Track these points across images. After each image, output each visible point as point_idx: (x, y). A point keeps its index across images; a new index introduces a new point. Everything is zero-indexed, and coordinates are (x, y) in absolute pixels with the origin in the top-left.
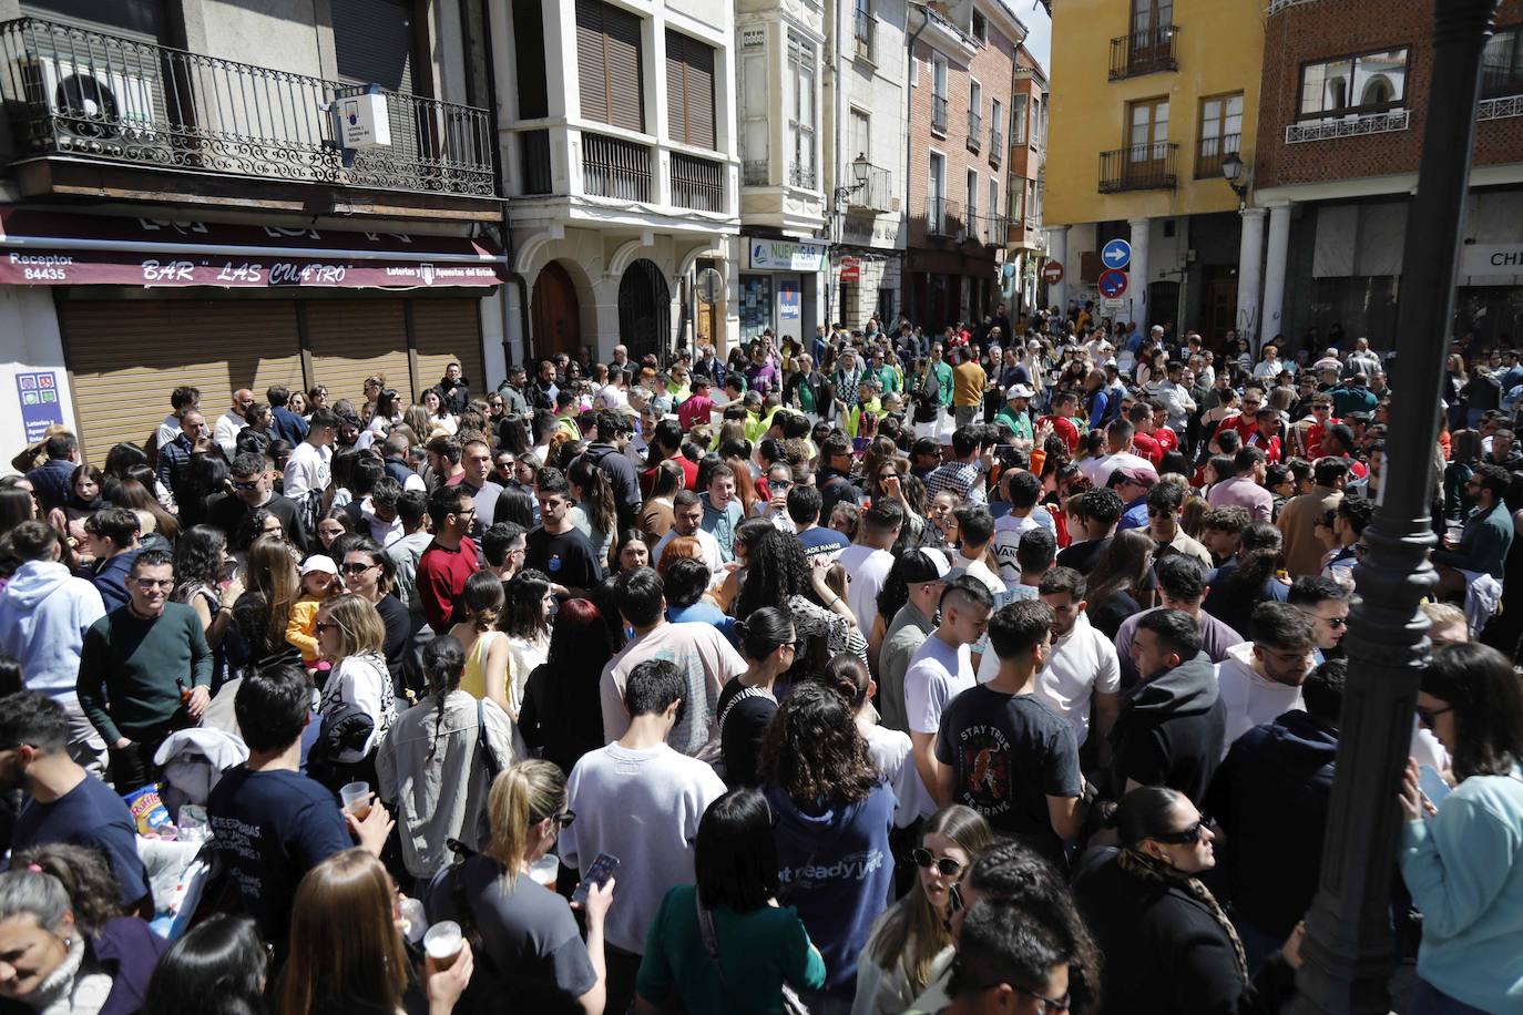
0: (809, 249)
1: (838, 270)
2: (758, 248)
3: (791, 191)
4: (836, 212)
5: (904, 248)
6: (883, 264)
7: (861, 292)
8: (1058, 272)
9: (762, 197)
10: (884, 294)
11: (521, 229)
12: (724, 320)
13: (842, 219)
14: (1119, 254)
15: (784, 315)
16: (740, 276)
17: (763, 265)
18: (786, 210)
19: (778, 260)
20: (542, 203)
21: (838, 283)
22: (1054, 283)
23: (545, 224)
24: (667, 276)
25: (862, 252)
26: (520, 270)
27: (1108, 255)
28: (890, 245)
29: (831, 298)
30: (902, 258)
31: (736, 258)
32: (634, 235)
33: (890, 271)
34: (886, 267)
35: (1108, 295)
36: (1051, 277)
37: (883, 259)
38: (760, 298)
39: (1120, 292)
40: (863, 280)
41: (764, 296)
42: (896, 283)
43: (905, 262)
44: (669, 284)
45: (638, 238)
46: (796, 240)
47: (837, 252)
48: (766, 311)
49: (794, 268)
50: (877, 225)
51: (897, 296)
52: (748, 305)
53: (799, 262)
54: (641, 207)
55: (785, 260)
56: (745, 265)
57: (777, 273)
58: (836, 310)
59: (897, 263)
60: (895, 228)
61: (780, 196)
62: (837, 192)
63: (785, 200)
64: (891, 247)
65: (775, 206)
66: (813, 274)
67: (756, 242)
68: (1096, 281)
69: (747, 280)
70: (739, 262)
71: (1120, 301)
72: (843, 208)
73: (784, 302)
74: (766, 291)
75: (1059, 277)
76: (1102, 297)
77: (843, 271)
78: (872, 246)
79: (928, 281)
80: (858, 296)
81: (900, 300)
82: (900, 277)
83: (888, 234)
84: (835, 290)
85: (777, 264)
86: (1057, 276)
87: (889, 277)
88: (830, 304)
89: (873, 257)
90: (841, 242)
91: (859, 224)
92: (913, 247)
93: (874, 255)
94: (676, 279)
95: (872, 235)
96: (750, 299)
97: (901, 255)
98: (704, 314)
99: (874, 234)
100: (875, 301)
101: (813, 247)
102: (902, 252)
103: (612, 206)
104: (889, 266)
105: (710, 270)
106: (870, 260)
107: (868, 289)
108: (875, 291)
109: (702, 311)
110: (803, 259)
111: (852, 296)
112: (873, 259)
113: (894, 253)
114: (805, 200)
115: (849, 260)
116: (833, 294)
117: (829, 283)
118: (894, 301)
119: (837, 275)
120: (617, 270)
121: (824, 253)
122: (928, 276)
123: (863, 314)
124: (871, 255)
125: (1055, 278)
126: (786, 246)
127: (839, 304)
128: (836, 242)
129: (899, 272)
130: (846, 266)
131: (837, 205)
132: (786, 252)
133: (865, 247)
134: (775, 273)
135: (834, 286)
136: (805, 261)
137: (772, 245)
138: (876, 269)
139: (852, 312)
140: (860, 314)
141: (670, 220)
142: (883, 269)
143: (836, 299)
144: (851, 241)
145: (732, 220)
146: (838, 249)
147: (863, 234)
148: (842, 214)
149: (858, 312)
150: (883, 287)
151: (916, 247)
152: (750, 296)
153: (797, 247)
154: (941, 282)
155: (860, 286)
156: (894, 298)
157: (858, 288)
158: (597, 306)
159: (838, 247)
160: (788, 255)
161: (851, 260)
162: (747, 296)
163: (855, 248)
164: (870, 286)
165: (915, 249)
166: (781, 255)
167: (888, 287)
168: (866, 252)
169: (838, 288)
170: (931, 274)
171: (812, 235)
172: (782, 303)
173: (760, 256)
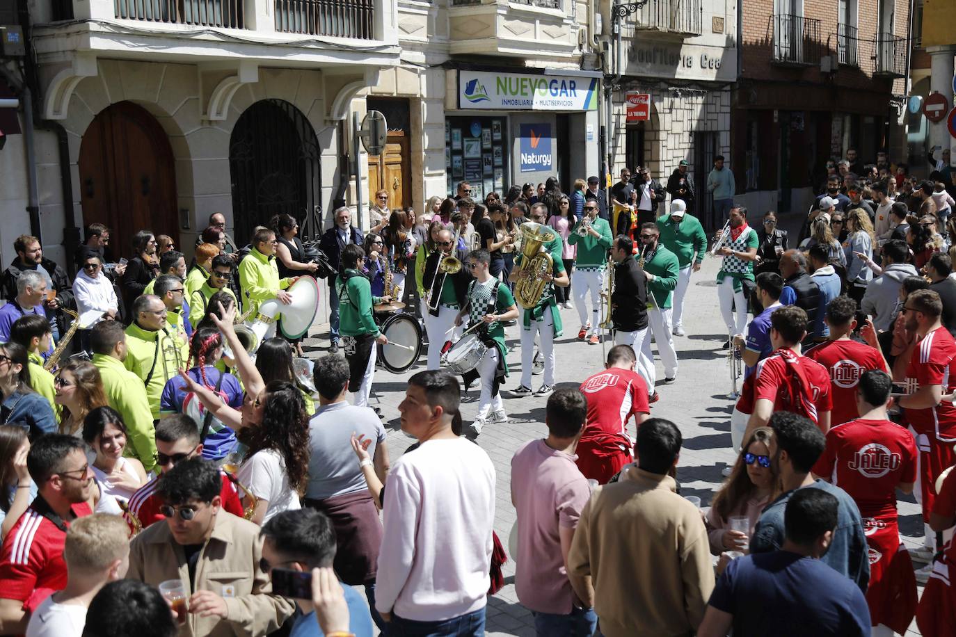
0: (567, 83)
1: (623, 109)
2: (472, 85)
3: (510, 10)
4: (615, 36)
5: (735, 80)
6: (700, 100)
7: (662, 135)
8: (941, 107)
9: (473, 18)
10: (701, 139)
11: (48, 65)
12: (421, 175)
13: (625, 46)
15: (525, 166)
16: (447, 118)
17: (478, 105)
18: (502, 33)
19: (509, 97)
20: (63, 31)
21: (624, 126)
22: (936, 120)
23: (69, 57)
25: (663, 85)
26: (50, 115)
28: (710, 76)
29: (610, 145)
30: (732, 91)
31: (441, 95)
32: (226, 71)
33: (712, 109)
34: (704, 104)
36: (933, 113)
37: (698, 94)
38: (488, 145)
40: (665, 121)
41: (494, 143)
42: (723, 123)
43: (737, 98)
44: (319, 130)
45: (235, 74)
46: (541, 71)
47: (615, 86)
48: (498, 161)
49: (536, 106)
50: (685, 51)
51: (725, 140)
52: (467, 156)
53: (544, 100)
54: (217, 34)
55: (519, 97)
56: (452, 104)
57: (514, 114)
58: (621, 159)
59: (725, 98)
60: (718, 54)
61: (493, 17)
62: (616, 10)
63: (501, 22)
64: (712, 78)
65: (487, 28)
66: (581, 115)
67: (467, 76)
69: (460, 124)
70: (444, 101)
72: (625, 30)
73: (526, 150)
74: (498, 136)
75: (944, 113)
77: (629, 110)
78: (676, 77)
79: (776, 121)
80: (659, 140)
81: (729, 145)
82: (728, 116)
83: (704, 62)
84: (617, 133)
85: (505, 102)
86: (940, 111)
87: (710, 116)
88: (609, 150)
89: (680, 91)
90: (622, 73)
91: (656, 50)
92: (749, 77)
93: (683, 89)
94: (328, 124)
95: (677, 64)
96: (469, 147)
97: (728, 88)
98: (392, 167)
99: (681, 63)
100: (687, 146)
101: (572, 79)
102: (731, 84)
103: (163, 33)
104: (710, 101)
105: (373, 111)
106: (676, 95)
107: (674, 131)
108: (687, 134)
109: (387, 164)
110: (553, 95)
111: (651, 141)
112: (680, 94)
113: (717, 85)
114: (538, 22)
115: (636, 96)
116: (615, 139)
117: (605, 123)
118: (720, 147)
119: (619, 115)
120: (219, 113)
121: (592, 88)
122: (776, 114)
123: (667, 164)
124: (678, 89)
125: (937, 114)
126: (526, 80)
127: (624, 152)
128: (616, 73)
129: (728, 109)
130: (632, 102)
131: (616, 26)
132: (526, 87)
133: (669, 79)
134: (511, 114)
135: (617, 128)
136: (557, 98)
137: (498, 78)
138: (688, 106)
139: (651, 161)
140: (662, 164)
141: (273, 49)
142: (700, 107)
143: (619, 144)
144: (642, 72)
145: (386, 47)
146: (619, 82)
147: (661, 63)
148: (624, 39)
149: (658, 161)
150: (702, 129)
151: (755, 78)
152: (471, 143)
153: (543, 81)
154: (799, 121)
155: (661, 128)
156: (719, 143)
157: (659, 131)
158: (192, 159)
159: (618, 79)
160: (528, 90)
161: (638, 97)
162: (466, 144)
163: (652, 80)
164: (678, 128)
165: (752, 79)
166: (514, 90)
167: (709, 129)
168: (672, 85)
169: (623, 131)
170: (780, 111)
171: (578, 66)
172: (523, 151)
173: (475, 93)
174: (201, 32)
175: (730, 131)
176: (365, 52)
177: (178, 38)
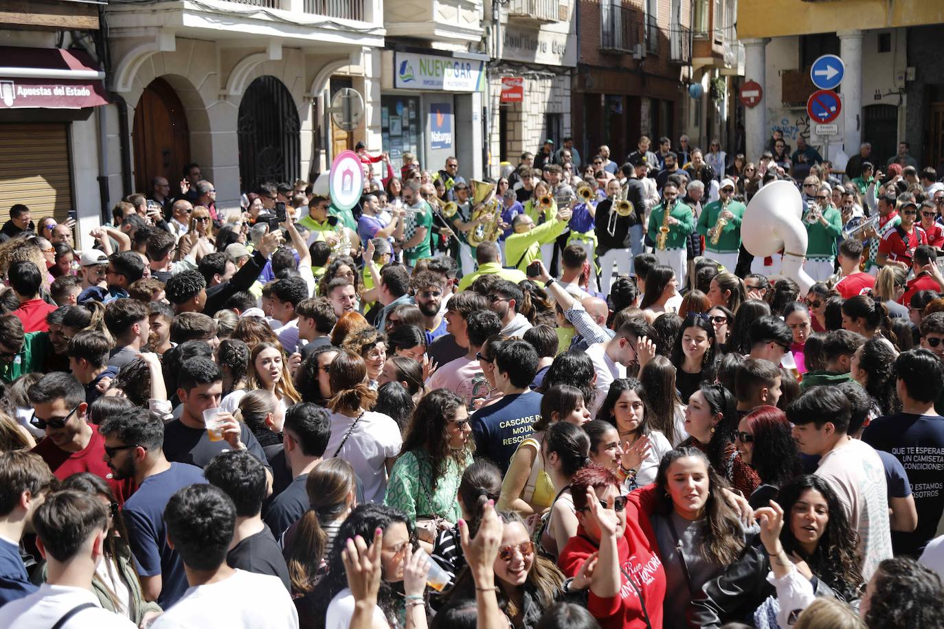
0: (464, 64)
1: (498, 89)
2: (404, 64)
4: (495, 22)
5: (575, 65)
6: (549, 83)
7: (524, 116)
8: (756, 93)
9: (409, 2)
10: (551, 120)
13: (502, 30)
14: (831, 72)
15: (434, 144)
16: (383, 97)
17: (407, 85)
18: (438, 18)
19: (428, 78)
20: (149, 7)
21: (497, 107)
22: (752, 106)
23: (152, 33)
24: (297, 97)
25: (525, 68)
26: (120, 88)
27: (818, 73)
28: (554, 60)
29: (489, 124)
30: (572, 76)
31: (379, 76)
32: (258, 46)
33: (558, 92)
34: (553, 87)
35: (818, 120)
36: (748, 99)
37: (549, 77)
38: (406, 124)
39: (832, 117)
40: (527, 104)
41: (411, 121)
42: (565, 106)
43: (576, 82)
44: (299, 106)
45: (264, 51)
46: (448, 54)
47: (494, 67)
48: (413, 137)
49: (447, 87)
50: (543, 37)
51: (567, 121)
52: (392, 133)
53: (453, 81)
54: (268, 14)
55: (434, 78)
56: (388, 84)
57: (426, 94)
58: (496, 138)
59: (566, 82)
60: (562, 40)
61: (429, 1)
63: (436, 5)
64: (558, 63)
65: (425, 13)
66: (468, 95)
67: (401, 57)
68: (804, 104)
69: (390, 102)
70: (381, 81)
71: (833, 127)
72: (502, 17)
73: (435, 129)
74: (413, 115)
75: (758, 100)
76: (812, 123)
77: (503, 92)
78: (537, 61)
79: (603, 104)
80: (521, 121)
81: (570, 126)
82: (569, 98)
83: (555, 47)
84: (493, 114)
85: (426, 82)
86: (755, 98)
87: (558, 99)
88: (489, 130)
89: (538, 74)
90: (500, 57)
91: (522, 36)
92: (584, 62)
93: (539, 73)
94: (306, 100)
95: (536, 48)
96: (393, 124)
97: (568, 73)
98: (339, 143)
99: (539, 47)
100: (540, 127)
101: (468, 62)
102: (572, 69)
103: (233, 12)
104: (557, 85)
105: (347, 89)
106: (535, 78)
107: (533, 113)
108: (541, 116)
109: (338, 140)
110: (457, 76)
111: (514, 122)
112: (538, 77)
113: (561, 70)
114: (460, 6)
115: (510, 79)
116: (492, 120)
117: (487, 105)
118: (563, 128)
119: (494, 96)
120: (236, 89)
121: (481, 70)
122: (603, 98)
123: (528, 143)
124: (536, 72)
125: (752, 100)
126: (437, 61)
127: (498, 132)
128: (495, 57)
129: (568, 93)
130: (507, 85)
131: (496, 12)
132: (438, 68)
133: (528, 63)
134: (424, 94)
135: (493, 109)
136: (459, 79)
137: (421, 60)
138: (542, 89)
139: (514, 140)
140: (524, 144)
141: (302, 29)
142: (549, 89)
143: (495, 125)
144: (512, 56)
145: (376, 29)
146: (498, 65)
147: (526, 48)
148: (502, 24)
149: (520, 141)
150: (551, 112)
151: (588, 63)
152: (394, 121)
153: (449, 63)
154: (617, 105)
155: (523, 110)
156: (563, 125)
157: (521, 112)
158: (212, 133)
159: (497, 62)
160: (439, 72)
161: (513, 79)
162: (391, 121)
163: (517, 64)
164: (534, 111)
165: (587, 65)
166: (431, 71)
167: (556, 112)
168: (530, 69)
169: (497, 112)
170: (606, 95)
171: (466, 49)
172: (432, 130)
173: (406, 73)
174: (257, 12)
175: (571, 113)
176: (361, 33)
177: (241, 17)
